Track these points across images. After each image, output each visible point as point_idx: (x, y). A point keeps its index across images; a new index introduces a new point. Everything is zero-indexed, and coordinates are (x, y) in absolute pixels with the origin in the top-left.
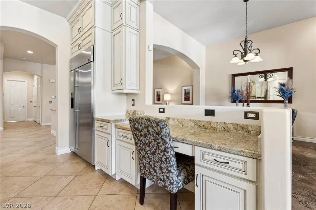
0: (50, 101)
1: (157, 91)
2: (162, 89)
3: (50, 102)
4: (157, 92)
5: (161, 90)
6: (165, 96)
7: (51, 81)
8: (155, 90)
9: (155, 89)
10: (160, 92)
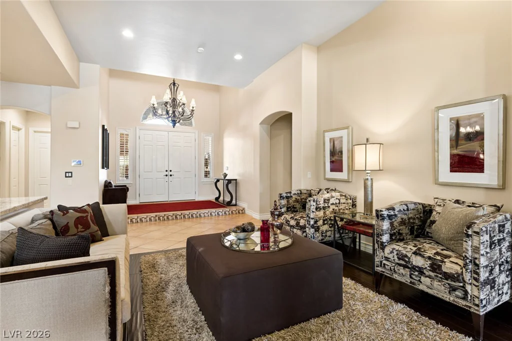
0: (69, 172)
1: (330, 139)
2: (347, 128)
3: (67, 175)
4: (333, 141)
5: (344, 133)
6: (359, 152)
7: (72, 124)
8: (326, 134)
9: (324, 132)
10: (341, 142)
